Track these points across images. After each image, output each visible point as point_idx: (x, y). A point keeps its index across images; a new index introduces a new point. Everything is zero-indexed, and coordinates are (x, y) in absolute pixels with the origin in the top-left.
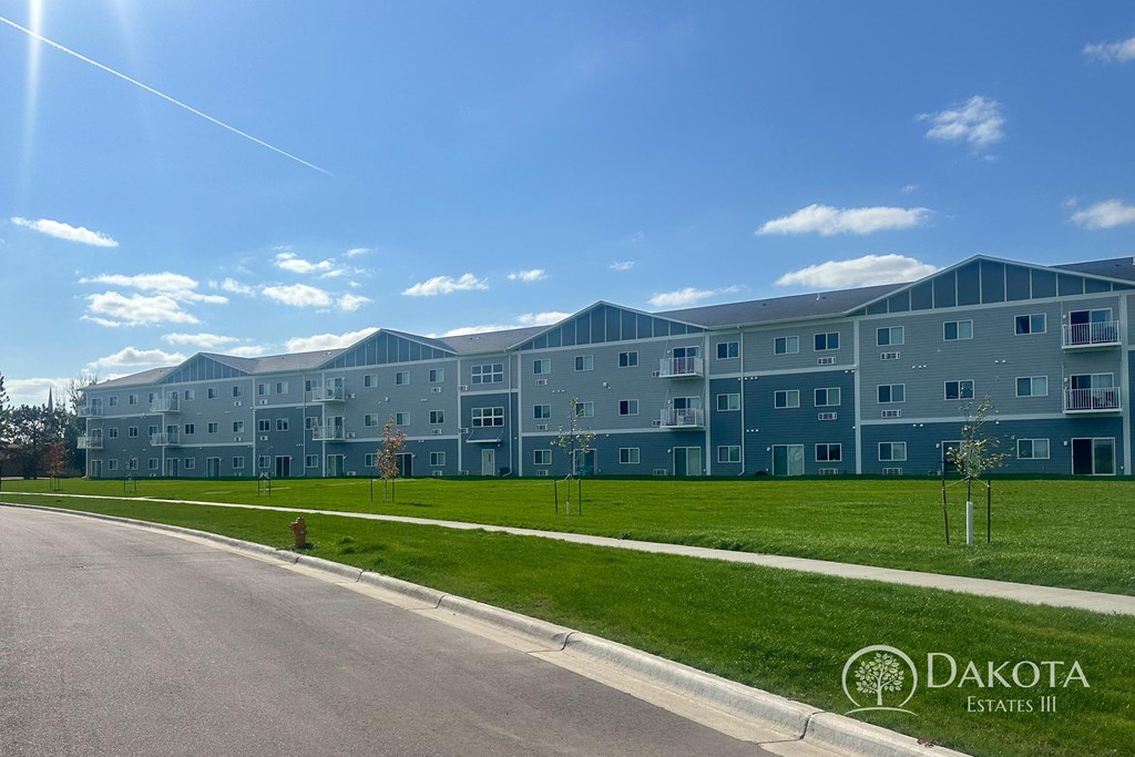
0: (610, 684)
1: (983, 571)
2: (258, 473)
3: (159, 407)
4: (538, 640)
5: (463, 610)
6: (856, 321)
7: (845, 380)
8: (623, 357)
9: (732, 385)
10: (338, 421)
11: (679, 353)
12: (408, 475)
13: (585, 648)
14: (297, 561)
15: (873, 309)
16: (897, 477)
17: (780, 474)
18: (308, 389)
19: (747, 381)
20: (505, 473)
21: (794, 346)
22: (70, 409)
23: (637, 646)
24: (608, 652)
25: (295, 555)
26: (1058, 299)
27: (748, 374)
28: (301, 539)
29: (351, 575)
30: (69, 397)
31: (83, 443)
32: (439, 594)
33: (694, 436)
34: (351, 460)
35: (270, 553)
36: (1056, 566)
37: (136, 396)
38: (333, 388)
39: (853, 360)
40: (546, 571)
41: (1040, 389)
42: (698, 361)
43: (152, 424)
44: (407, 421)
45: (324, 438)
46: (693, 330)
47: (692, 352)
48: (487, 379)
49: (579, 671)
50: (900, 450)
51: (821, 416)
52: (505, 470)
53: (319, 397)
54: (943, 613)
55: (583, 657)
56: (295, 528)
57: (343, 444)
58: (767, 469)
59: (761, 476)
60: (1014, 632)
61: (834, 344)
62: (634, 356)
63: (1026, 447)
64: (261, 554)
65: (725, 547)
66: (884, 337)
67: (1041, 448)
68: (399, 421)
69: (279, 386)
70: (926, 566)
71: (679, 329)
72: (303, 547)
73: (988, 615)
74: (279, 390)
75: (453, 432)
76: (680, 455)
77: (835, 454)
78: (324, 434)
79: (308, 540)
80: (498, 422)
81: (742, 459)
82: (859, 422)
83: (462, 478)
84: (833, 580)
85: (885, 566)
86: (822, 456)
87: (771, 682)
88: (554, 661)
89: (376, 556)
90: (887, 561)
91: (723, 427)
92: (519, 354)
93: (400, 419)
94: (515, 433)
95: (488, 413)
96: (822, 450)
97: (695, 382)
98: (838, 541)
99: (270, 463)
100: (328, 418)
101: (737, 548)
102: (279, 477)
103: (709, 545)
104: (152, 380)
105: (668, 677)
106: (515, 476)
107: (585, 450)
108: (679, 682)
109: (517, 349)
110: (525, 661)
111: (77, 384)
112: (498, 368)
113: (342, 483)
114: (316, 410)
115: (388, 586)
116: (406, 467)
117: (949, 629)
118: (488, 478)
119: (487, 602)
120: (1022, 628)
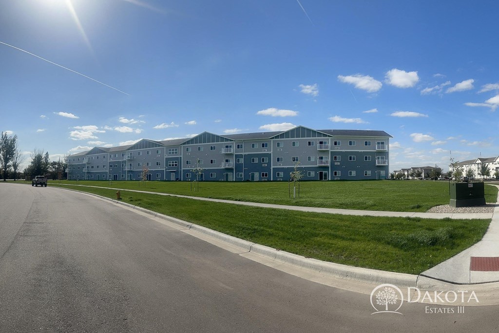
0: (202, 239)
1: (297, 204)
2: (109, 179)
3: (85, 161)
4: (183, 226)
5: (162, 218)
6: (272, 140)
7: (269, 155)
8: (212, 147)
9: (241, 156)
10: (131, 165)
11: (227, 147)
12: (150, 180)
13: (196, 229)
14: (117, 203)
15: (276, 137)
16: (281, 181)
17: (253, 181)
18: (123, 156)
19: (245, 155)
20: (177, 180)
21: (257, 146)
22: (64, 162)
23: (210, 228)
24: (202, 230)
25: (117, 201)
26: (317, 138)
27: (245, 153)
28: (119, 197)
29: (132, 207)
30: (64, 159)
31: (67, 171)
32: (156, 213)
33: (231, 170)
34: (134, 176)
35: (110, 200)
36: (311, 202)
37: (80, 159)
38: (129, 155)
39: (271, 150)
40: (187, 207)
41: (313, 160)
42: (232, 149)
43: (83, 166)
44: (150, 165)
45: (127, 170)
46: (231, 140)
47: (230, 147)
48: (173, 153)
49: (193, 235)
50: (282, 174)
51: (263, 165)
52: (177, 179)
53: (126, 158)
54: (286, 215)
55: (195, 231)
56: (117, 194)
57: (131, 171)
58: (249, 180)
59: (248, 181)
60: (301, 219)
61: (266, 146)
62: (214, 147)
63: (310, 173)
64: (108, 200)
65: (236, 200)
66: (278, 145)
67: (313, 174)
68: (148, 165)
69: (115, 155)
70: (284, 203)
71: (227, 140)
72: (119, 199)
73: (296, 215)
74: (115, 156)
75: (163, 168)
76: (227, 175)
77: (266, 175)
78: (127, 169)
79: (121, 197)
80: (176, 165)
81: (243, 176)
82: (272, 167)
83: (166, 181)
84: (262, 208)
85: (275, 204)
86: (263, 176)
87: (243, 236)
88: (187, 233)
89: (139, 202)
90: (275, 203)
91: (238, 168)
92: (182, 146)
93: (148, 164)
94: (181, 168)
95: (173, 163)
96: (263, 174)
97: (231, 155)
98: (265, 198)
99: (112, 176)
100: (128, 164)
101: (239, 200)
102: (114, 180)
103: (232, 200)
104: (83, 154)
105: (217, 237)
106: (180, 181)
107: (200, 173)
108: (220, 238)
109: (181, 145)
110: (179, 232)
111: (66, 156)
112: (176, 150)
113: (131, 182)
114: (125, 162)
115: (142, 210)
116: (149, 178)
117: (287, 219)
118: (173, 181)
119: (169, 215)
120: (302, 218)
